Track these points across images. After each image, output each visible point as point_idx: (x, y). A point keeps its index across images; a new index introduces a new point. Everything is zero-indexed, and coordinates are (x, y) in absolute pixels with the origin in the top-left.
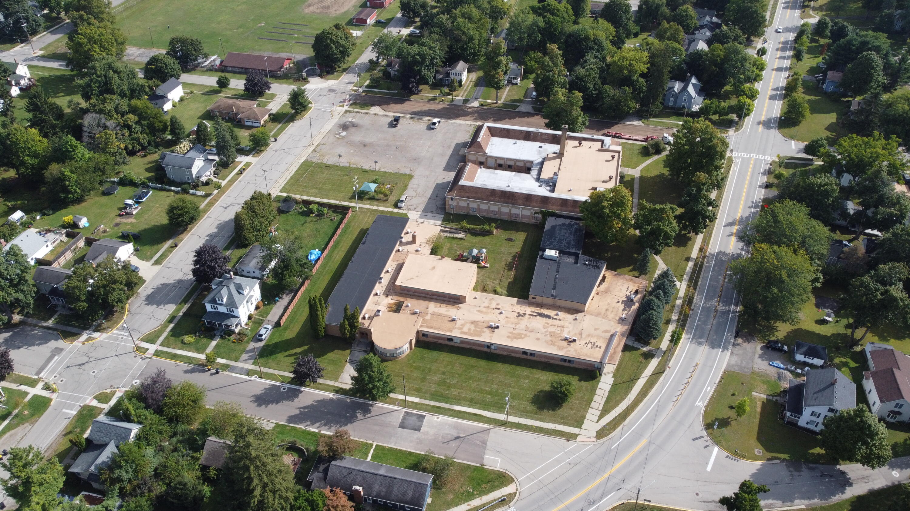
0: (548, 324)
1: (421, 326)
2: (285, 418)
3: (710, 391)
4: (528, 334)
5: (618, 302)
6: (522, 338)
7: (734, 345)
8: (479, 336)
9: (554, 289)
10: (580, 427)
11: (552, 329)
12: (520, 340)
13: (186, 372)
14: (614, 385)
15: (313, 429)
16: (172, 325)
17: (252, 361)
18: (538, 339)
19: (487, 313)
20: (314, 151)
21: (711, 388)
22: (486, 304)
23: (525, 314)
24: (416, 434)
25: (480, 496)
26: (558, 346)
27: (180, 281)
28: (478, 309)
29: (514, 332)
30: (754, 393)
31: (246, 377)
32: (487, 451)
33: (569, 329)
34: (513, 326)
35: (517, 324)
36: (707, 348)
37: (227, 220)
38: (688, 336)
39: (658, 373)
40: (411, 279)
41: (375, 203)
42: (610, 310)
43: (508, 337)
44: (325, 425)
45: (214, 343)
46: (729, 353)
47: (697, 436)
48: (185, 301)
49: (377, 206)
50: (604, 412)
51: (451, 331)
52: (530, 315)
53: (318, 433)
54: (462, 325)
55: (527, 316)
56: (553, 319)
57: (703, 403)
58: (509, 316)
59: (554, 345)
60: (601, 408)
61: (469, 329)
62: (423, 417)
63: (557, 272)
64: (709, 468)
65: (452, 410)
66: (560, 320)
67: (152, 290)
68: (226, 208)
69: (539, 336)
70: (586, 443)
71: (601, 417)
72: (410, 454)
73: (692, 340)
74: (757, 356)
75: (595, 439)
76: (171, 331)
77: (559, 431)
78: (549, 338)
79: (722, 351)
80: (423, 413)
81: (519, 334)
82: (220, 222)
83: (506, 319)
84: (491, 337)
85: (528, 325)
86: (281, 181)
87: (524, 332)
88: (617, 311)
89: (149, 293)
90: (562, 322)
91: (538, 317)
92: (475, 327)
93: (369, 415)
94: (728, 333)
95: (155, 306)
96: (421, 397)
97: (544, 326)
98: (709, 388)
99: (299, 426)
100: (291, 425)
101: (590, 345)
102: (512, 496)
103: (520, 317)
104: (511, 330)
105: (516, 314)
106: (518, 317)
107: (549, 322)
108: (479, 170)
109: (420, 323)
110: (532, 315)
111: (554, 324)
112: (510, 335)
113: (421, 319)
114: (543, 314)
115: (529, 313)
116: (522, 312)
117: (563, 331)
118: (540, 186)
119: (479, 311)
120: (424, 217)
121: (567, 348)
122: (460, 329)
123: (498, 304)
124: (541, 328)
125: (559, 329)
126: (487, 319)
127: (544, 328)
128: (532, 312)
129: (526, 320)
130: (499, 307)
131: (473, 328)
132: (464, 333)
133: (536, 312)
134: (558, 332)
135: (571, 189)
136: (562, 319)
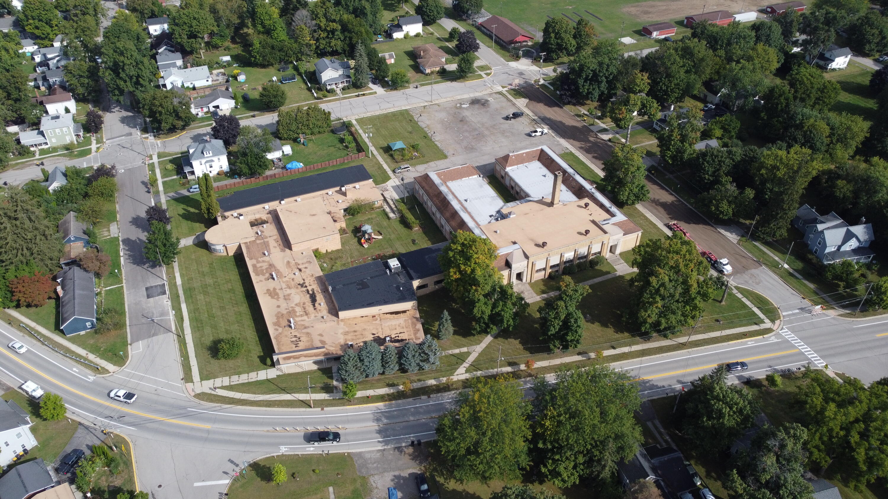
0: (304, 304)
1: (246, 243)
2: (125, 237)
3: (310, 451)
4: (281, 299)
5: (374, 334)
6: (272, 297)
7: (399, 449)
8: (257, 274)
9: (344, 285)
10: (202, 379)
11: (298, 309)
12: (269, 297)
13: (143, 182)
14: (268, 380)
15: (122, 254)
16: (179, 155)
17: (169, 199)
18: (278, 306)
19: (290, 267)
20: (424, 107)
21: (312, 451)
22: (300, 262)
23: (306, 287)
24: (144, 299)
25: (98, 356)
26: (278, 321)
28: (291, 260)
29: (277, 290)
30: (331, 489)
32: (146, 341)
33: (307, 319)
34: (285, 287)
35: (289, 287)
36: (377, 428)
38: (383, 407)
39: (306, 404)
40: (291, 212)
41: (389, 160)
42: (356, 334)
43: (268, 290)
44: (130, 256)
45: (175, 177)
46: (380, 448)
47: (235, 461)
49: (386, 162)
50: (230, 388)
51: (251, 259)
53: (120, 256)
54: (264, 261)
55: (305, 289)
56: (314, 305)
57: (285, 451)
58: (295, 280)
59: (278, 318)
60: (232, 384)
61: (261, 267)
62: (164, 293)
63: (372, 278)
64: (196, 484)
65: (179, 304)
66: (315, 309)
69: (284, 305)
70: (185, 391)
71: (223, 388)
72: (124, 304)
73: (377, 413)
74: (397, 473)
75: (193, 394)
76: (173, 158)
77: (190, 369)
78: (285, 312)
79: (379, 442)
80: (168, 292)
81: (277, 294)
83: (291, 280)
84: (261, 281)
85: (292, 295)
86: (370, 113)
87: (281, 296)
88: (358, 339)
90: (314, 311)
91: (308, 296)
92: (266, 269)
93: (150, 269)
94: (413, 437)
96: (183, 285)
97: (299, 303)
98: (312, 449)
99: (122, 246)
100: (121, 243)
101: (294, 339)
102: (105, 371)
103: (299, 286)
104: (278, 288)
105: (302, 282)
106: (299, 284)
107: (307, 303)
108: (476, 176)
109: (248, 240)
110: (308, 291)
111: (307, 308)
112: (272, 290)
113: (253, 239)
114: (315, 296)
115: (310, 288)
116: (307, 284)
117: (302, 316)
118: (491, 216)
119: (288, 262)
120: (396, 188)
121: (280, 327)
122: (258, 262)
123: (306, 268)
124: (295, 303)
125: (301, 313)
126: (281, 270)
127: (296, 305)
128: (313, 290)
129: (298, 291)
130: (303, 270)
131: (264, 268)
132: (254, 266)
133: (313, 292)
134: (298, 314)
135: (498, 231)
136: (318, 310)
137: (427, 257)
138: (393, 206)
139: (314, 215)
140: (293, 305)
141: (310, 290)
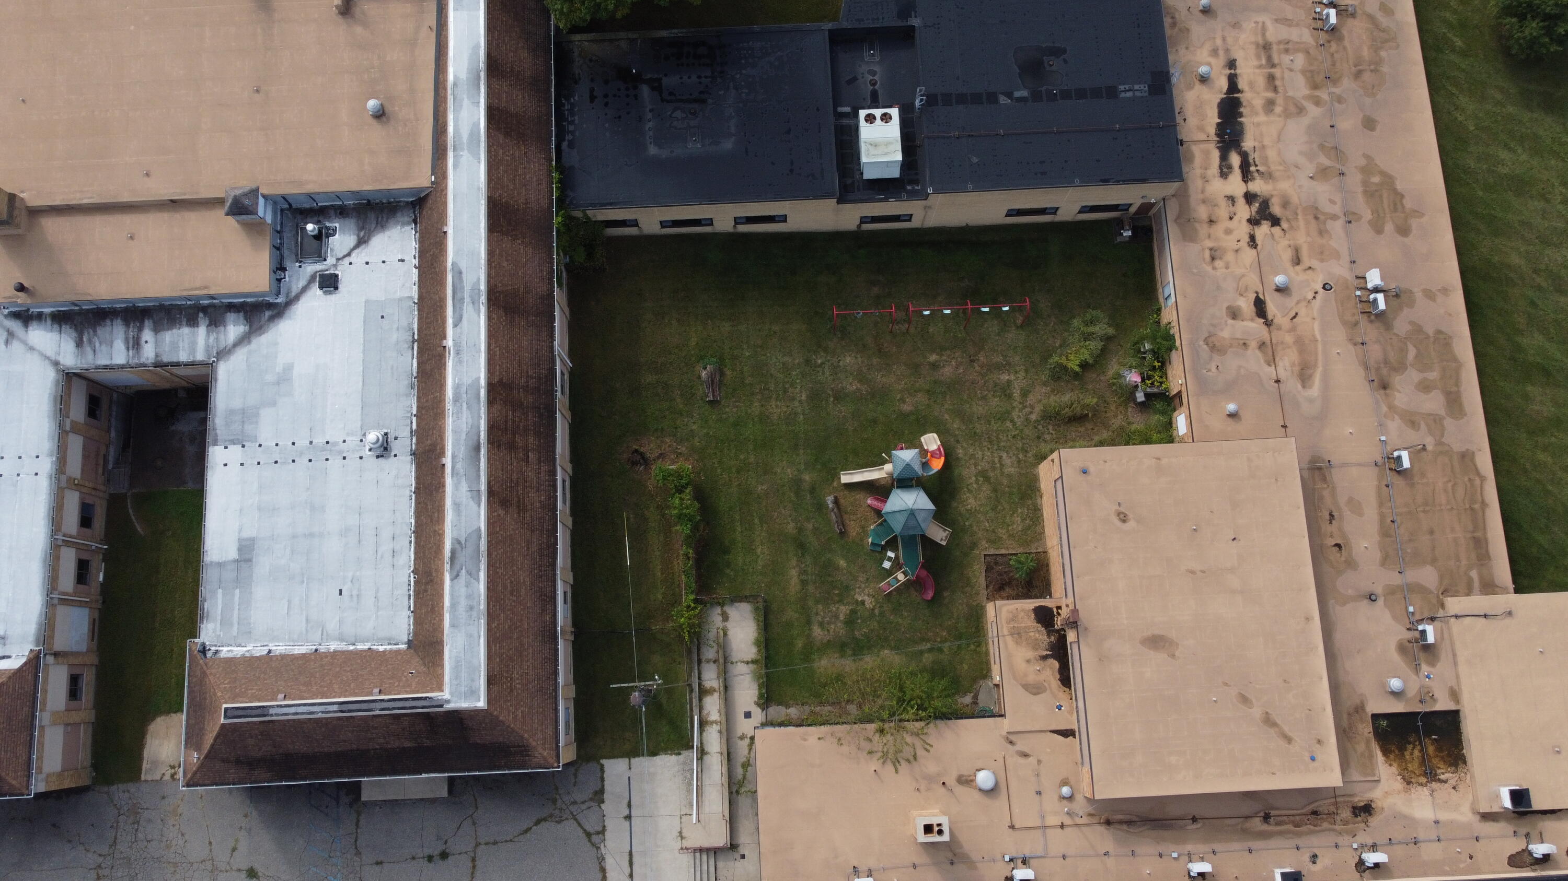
0: (1270, 105)
1: (1489, 587)
4: (1356, 160)
6: (1388, 180)
8: (1443, 340)
9: (1112, 93)
11: (1298, 87)
12: (1399, 186)
18: (1369, 124)
19: (1301, 344)
22: (1254, 360)
26: (1376, 49)
28: (1292, 385)
29: (1367, 215)
33: (1270, 25)
34: (1337, 227)
35: (1316, 215)
40: (1268, 721)
43: (1403, 231)
51: (1467, 458)
52: (1246, 175)
54: (1413, 424)
55: (1257, 186)
56: (1233, 87)
58: (1287, 255)
59: (1376, 65)
61: (1425, 387)
63: (992, 98)
66: (1232, 64)
69: (1348, 123)
78: (1347, 84)
81: (1371, 194)
83: (1306, 261)
84: (1429, 295)
85: (1310, 169)
87: (1354, 180)
90: (1239, 55)
91: (1248, 144)
92: (1400, 367)
97: (1287, 114)
103: (1276, 209)
104: (1363, 231)
105: (1264, 230)
106: (1275, 222)
107: (1258, 103)
108: (225, 652)
109: (1478, 602)
111: (1261, 81)
112: (1389, 227)
113: (1454, 604)
114: (1221, 129)
116: (1244, 211)
117: (1288, 47)
118: (330, 283)
119: (1304, 376)
121: (1371, 18)
122: (1436, 422)
123: (1234, 314)
124: (1305, 121)
125: (1286, 59)
126: (1339, 334)
127: (1301, 110)
128: (1224, 172)
129: (1284, 186)
130: (1246, 305)
131: (1413, 375)
132: (1454, 402)
133: (1224, 157)
134: (1300, 60)
135: (372, 104)
136: (1222, 60)
137: (728, 145)
138: (713, 706)
139: (1156, 642)
140: (1313, 111)
141: (1236, 175)
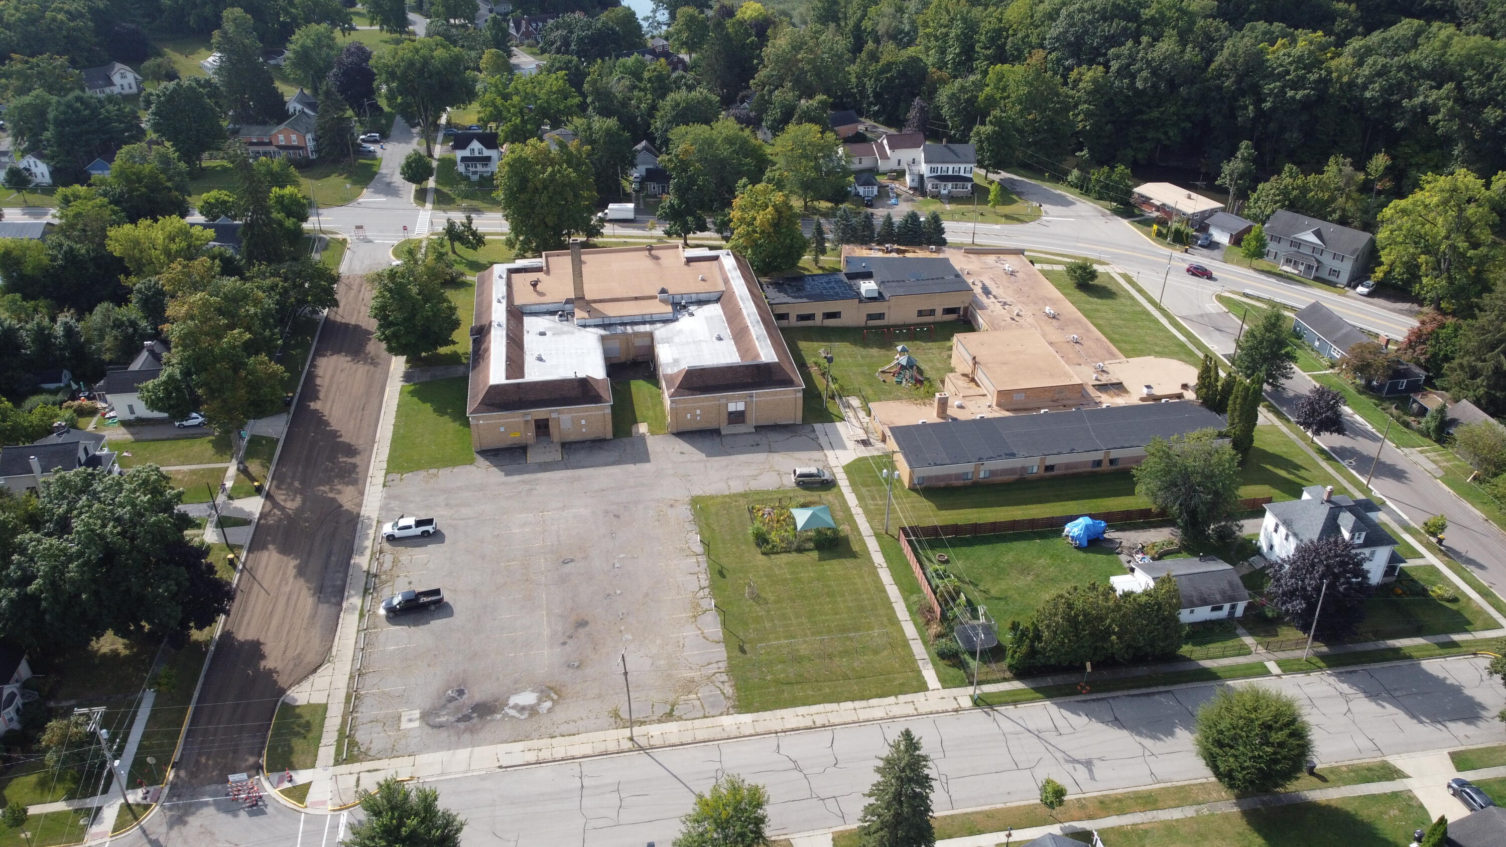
0: (998, 287)
4: (1031, 294)
8: (1080, 321)
9: (943, 278)
11: (1006, 284)
13: (1481, 567)
16: (1456, 637)
27: (1372, 695)
29: (1041, 302)
31: (1388, 503)
32: (1209, 312)
33: (991, 275)
35: (1022, 303)
37: (1125, 733)
43: (1055, 304)
48: (1397, 654)
51: (1099, 339)
53: (1357, 413)
55: (1001, 300)
56: (984, 285)
58: (1017, 310)
61: (1077, 329)
63: (904, 281)
66: (982, 281)
67: (1449, 724)
68: (1088, 764)
69: (1026, 289)
76: (1466, 631)
78: (1022, 283)
81: (1040, 299)
82: (1148, 742)
83: (1024, 310)
84: (1069, 314)
85: (1017, 296)
86: (879, 713)
87: (1032, 297)
89: (1461, 724)
91: (994, 294)
92: (1066, 326)
95: (1468, 692)
97: (1004, 288)
99: (1373, 430)
100: (1381, 436)
102: (1236, 292)
103: (1009, 303)
105: (1007, 307)
107: (994, 287)
110: (995, 297)
111: (993, 284)
112: (1049, 304)
114: (984, 292)
115: (993, 299)
116: (999, 304)
117: (999, 278)
120: (837, 444)
121: (1025, 272)
122: (1084, 334)
123: (1004, 321)
124: (1011, 289)
125: (1000, 281)
126: (1042, 322)
127: (1008, 288)
128: (989, 299)
129: (1010, 299)
130: (1008, 319)
131: (1072, 327)
134: (1005, 281)
135: (700, 278)
136: (978, 281)
